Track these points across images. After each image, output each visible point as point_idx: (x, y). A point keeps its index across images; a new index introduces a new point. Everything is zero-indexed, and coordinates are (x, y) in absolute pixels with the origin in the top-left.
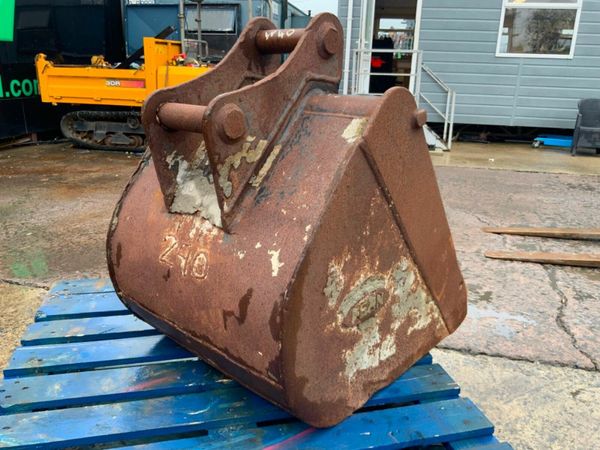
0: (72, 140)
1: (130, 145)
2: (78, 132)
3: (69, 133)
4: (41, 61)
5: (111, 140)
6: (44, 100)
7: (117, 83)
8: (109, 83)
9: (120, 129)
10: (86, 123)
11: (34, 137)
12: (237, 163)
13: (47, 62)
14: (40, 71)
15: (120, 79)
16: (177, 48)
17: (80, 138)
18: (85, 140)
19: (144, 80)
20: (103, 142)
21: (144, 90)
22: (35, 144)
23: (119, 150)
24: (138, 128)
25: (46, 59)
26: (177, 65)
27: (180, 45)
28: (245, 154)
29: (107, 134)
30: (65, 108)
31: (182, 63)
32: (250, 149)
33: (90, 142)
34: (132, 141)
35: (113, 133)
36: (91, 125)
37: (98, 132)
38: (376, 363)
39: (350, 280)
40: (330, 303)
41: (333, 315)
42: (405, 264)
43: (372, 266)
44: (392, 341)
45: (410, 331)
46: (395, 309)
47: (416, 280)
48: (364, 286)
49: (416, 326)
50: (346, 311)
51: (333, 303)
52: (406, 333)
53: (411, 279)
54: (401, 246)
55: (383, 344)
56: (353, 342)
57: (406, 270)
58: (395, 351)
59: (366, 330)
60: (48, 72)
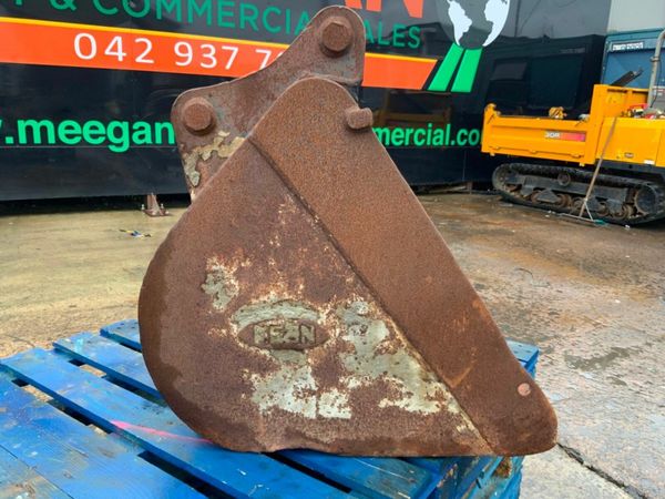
0: (500, 193)
1: (556, 203)
2: (509, 185)
3: (499, 185)
4: (490, 111)
5: (538, 197)
6: (483, 150)
7: (557, 135)
8: (548, 135)
9: (550, 185)
10: (517, 176)
11: (470, 186)
12: (206, 156)
13: (495, 113)
14: (486, 120)
15: (560, 131)
16: (642, 97)
17: (509, 191)
18: (513, 194)
19: (585, 133)
20: (529, 198)
21: (583, 143)
22: (468, 193)
23: (543, 207)
24: (569, 186)
25: (495, 109)
26: (632, 116)
27: (646, 93)
28: (215, 148)
29: (535, 189)
30: (501, 159)
31: (640, 114)
32: (222, 143)
33: (518, 196)
34: (559, 199)
35: (542, 189)
36: (521, 179)
37: (527, 186)
38: (311, 414)
39: (251, 290)
40: (215, 305)
41: (221, 320)
42: (363, 306)
43: (291, 287)
44: (343, 399)
45: (384, 403)
46: (348, 360)
47: (392, 336)
48: (277, 307)
49: (400, 404)
50: (244, 324)
51: (220, 306)
52: (375, 403)
53: (380, 332)
54: (350, 280)
55: (324, 395)
56: (264, 368)
57: (367, 315)
58: (349, 416)
59: (288, 363)
60: (493, 122)
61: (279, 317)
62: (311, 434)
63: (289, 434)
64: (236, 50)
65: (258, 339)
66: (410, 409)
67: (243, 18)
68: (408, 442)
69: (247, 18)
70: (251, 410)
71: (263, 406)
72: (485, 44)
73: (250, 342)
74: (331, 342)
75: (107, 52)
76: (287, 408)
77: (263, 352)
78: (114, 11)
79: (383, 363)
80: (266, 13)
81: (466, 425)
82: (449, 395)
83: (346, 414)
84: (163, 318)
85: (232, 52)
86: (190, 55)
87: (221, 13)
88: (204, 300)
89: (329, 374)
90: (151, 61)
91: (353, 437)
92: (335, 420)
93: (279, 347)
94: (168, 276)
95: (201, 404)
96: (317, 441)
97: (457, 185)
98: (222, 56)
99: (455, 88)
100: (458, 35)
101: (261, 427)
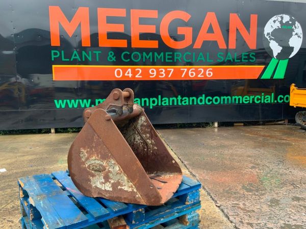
2: (304, 121)
3: (298, 121)
4: (292, 87)
6: (290, 105)
11: (286, 121)
13: (295, 88)
14: (291, 91)
17: (304, 124)
22: (285, 125)
25: (295, 86)
38: (103, 189)
39: (89, 156)
40: (82, 159)
41: (84, 163)
42: (113, 162)
43: (98, 156)
44: (110, 186)
45: (119, 187)
46: (111, 175)
47: (120, 170)
48: (95, 161)
49: (123, 188)
50: (88, 164)
51: (83, 160)
52: (117, 187)
53: (117, 168)
54: (110, 155)
55: (106, 184)
56: (93, 176)
57: (114, 164)
58: (111, 190)
59: (98, 175)
60: (294, 92)
61: (95, 163)
62: (103, 194)
63: (99, 193)
64: (172, 70)
65: (91, 168)
66: (125, 189)
67: (176, 58)
68: (125, 198)
69: (177, 58)
70: (91, 186)
71: (93, 186)
72: (290, 57)
73: (89, 169)
74: (107, 170)
75: (126, 75)
76: (98, 186)
77: (93, 172)
78: (129, 60)
79: (118, 177)
80: (185, 55)
81: (138, 195)
82: (134, 186)
83: (111, 189)
84: (72, 162)
85: (171, 71)
86: (155, 73)
87: (167, 57)
88: (80, 158)
89: (107, 179)
90: (141, 77)
91: (112, 196)
92: (108, 191)
93: (95, 171)
94: (73, 152)
95: (80, 184)
96: (105, 196)
97: (281, 121)
98: (167, 72)
99: (275, 77)
100: (275, 54)
101: (93, 191)
